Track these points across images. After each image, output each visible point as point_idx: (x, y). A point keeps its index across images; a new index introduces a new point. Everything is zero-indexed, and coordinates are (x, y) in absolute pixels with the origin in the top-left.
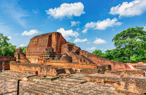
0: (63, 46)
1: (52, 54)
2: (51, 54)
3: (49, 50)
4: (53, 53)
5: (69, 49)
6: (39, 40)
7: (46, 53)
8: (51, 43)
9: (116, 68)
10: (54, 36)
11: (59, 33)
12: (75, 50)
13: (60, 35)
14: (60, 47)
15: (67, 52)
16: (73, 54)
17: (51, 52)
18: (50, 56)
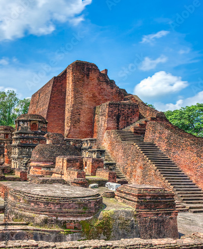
0: (99, 110)
4: (36, 134)
5: (118, 121)
6: (41, 96)
8: (64, 101)
10: (71, 79)
11: (87, 64)
12: (137, 124)
13: (89, 71)
14: (90, 114)
15: (105, 134)
16: (119, 139)
17: (29, 130)
18: (20, 146)
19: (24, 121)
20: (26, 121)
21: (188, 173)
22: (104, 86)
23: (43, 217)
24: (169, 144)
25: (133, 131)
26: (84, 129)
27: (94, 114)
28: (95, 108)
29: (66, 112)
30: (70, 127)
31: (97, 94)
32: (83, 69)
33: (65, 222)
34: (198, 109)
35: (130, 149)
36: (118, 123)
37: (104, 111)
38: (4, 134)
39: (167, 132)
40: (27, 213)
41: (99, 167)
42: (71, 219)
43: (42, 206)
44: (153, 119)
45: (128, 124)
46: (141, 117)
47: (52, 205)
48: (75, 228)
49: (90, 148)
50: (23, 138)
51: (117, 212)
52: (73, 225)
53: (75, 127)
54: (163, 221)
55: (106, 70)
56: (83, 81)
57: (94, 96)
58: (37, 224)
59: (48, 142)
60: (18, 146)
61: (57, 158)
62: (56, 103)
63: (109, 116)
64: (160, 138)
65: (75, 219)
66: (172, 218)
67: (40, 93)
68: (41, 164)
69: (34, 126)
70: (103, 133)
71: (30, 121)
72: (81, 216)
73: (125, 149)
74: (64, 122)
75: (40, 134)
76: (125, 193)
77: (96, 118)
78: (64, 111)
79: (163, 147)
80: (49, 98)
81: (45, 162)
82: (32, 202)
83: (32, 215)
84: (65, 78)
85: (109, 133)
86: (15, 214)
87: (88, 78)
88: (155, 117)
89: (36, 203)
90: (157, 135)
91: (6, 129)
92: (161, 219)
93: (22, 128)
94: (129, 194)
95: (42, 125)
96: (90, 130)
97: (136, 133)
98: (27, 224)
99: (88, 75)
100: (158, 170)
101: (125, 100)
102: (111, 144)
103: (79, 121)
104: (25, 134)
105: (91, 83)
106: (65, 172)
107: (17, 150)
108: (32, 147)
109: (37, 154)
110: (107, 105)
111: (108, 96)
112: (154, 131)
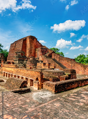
0: (37, 50)
2: (21, 58)
3: (18, 53)
5: (43, 53)
6: (16, 44)
7: (15, 57)
8: (26, 47)
9: (87, 72)
10: (28, 40)
11: (33, 37)
16: (45, 58)
17: (21, 55)
18: (19, 60)
19: (19, 53)
20: (20, 53)
22: (38, 43)
24: (59, 59)
25: (48, 55)
26: (33, 55)
27: (35, 51)
28: (36, 49)
30: (29, 54)
31: (36, 45)
35: (50, 60)
37: (39, 50)
38: (1, 56)
40: (54, 76)
41: (50, 65)
44: (52, 53)
45: (45, 54)
47: (59, 74)
50: (19, 58)
56: (32, 41)
57: (35, 46)
59: (31, 59)
61: (38, 63)
62: (24, 47)
63: (41, 52)
66: (76, 75)
68: (31, 65)
69: (22, 54)
70: (39, 56)
71: (21, 53)
73: (48, 60)
74: (26, 53)
75: (24, 56)
81: (32, 64)
82: (54, 73)
84: (26, 40)
85: (42, 56)
87: (33, 41)
90: (56, 57)
91: (1, 54)
93: (18, 55)
94: (68, 71)
99: (33, 40)
100: (59, 65)
101: (42, 47)
102: (43, 59)
103: (31, 53)
104: (20, 56)
107: (17, 61)
108: (22, 60)
109: (30, 62)
110: (40, 48)
111: (39, 46)
112: (55, 56)
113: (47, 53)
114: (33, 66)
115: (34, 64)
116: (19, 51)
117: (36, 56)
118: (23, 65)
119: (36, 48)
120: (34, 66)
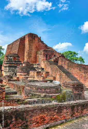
1: (14, 64)
2: (12, 63)
3: (9, 57)
4: (15, 61)
5: (47, 57)
7: (6, 62)
8: (24, 48)
10: (27, 40)
11: (34, 34)
12: (55, 59)
13: (35, 37)
14: (35, 54)
15: (42, 62)
16: (49, 64)
17: (13, 60)
18: (9, 67)
20: (11, 56)
21: (76, 77)
22: (40, 43)
23: (44, 94)
24: (68, 66)
25: (53, 61)
26: (33, 60)
27: (37, 54)
28: (37, 52)
29: (25, 53)
30: (28, 59)
31: (38, 46)
32: (33, 37)
33: (52, 96)
34: (69, 53)
35: (54, 68)
36: (47, 58)
37: (41, 53)
39: (67, 62)
40: (37, 93)
41: (48, 75)
42: (54, 95)
43: (43, 90)
44: (60, 57)
45: (50, 58)
46: (55, 56)
47: (47, 90)
48: (55, 98)
49: (38, 67)
50: (10, 63)
51: (67, 91)
52: (54, 97)
53: (29, 59)
54: (80, 94)
55: (40, 37)
56: (33, 41)
57: (37, 47)
58: (42, 97)
59: (24, 65)
60: (8, 66)
61: (31, 72)
62: (21, 49)
63: (44, 55)
64: (65, 64)
65: (55, 95)
66: (83, 93)
67: (12, 44)
68: (22, 74)
69: (14, 58)
70: (41, 62)
71: (13, 56)
72: (57, 94)
73: (52, 68)
74: (24, 57)
75: (17, 62)
76: (67, 84)
77: (38, 56)
78: (24, 52)
79: (66, 67)
80: (18, 47)
81: (24, 73)
82: (39, 89)
83: (40, 94)
84: (25, 39)
85: (44, 62)
86: (31, 94)
87: (34, 40)
88: (60, 56)
89: (41, 89)
90: (64, 63)
92: (80, 93)
93: (10, 59)
94: (69, 85)
95: (17, 58)
96: (35, 60)
97: (54, 62)
98: (38, 98)
99: (34, 39)
100: (66, 76)
101: (48, 49)
102: (45, 66)
103: (31, 57)
104: (11, 61)
105: (35, 42)
106: (36, 77)
107: (8, 68)
108: (14, 67)
109: (20, 70)
110: (43, 51)
111: (42, 47)
112: (62, 61)
113: (52, 57)
114: (25, 75)
115: (26, 73)
116: (10, 54)
117: (38, 61)
118: (13, 74)
119: (38, 50)
120: (27, 76)
